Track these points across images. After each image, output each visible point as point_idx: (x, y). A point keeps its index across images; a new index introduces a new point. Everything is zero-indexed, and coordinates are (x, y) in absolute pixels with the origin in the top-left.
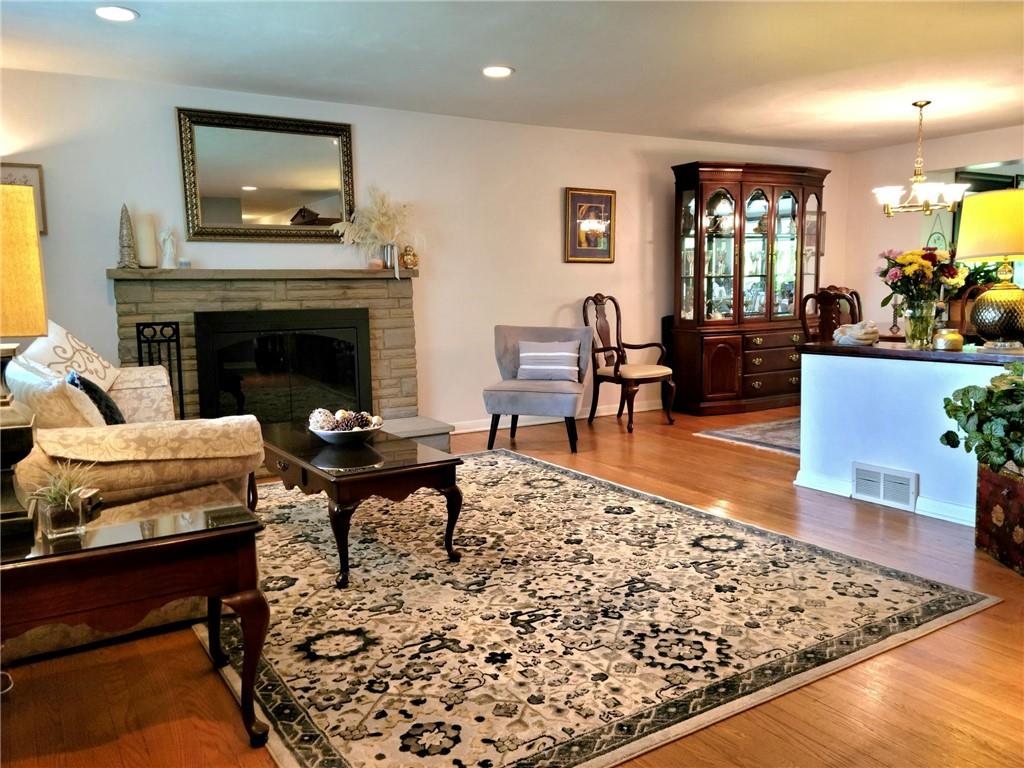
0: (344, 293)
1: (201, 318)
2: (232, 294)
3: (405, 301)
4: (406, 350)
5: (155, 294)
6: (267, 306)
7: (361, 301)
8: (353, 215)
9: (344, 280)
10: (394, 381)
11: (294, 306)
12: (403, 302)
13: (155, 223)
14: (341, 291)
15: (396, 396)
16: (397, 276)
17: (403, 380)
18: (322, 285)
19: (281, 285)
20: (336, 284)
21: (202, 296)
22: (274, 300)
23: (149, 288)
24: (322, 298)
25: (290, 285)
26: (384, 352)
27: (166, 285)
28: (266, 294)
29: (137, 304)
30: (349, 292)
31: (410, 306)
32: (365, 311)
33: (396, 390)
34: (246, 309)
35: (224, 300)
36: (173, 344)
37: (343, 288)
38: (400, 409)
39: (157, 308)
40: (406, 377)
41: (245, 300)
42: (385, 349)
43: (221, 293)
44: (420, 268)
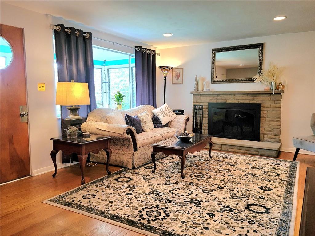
0: (254, 98)
1: (210, 104)
2: (219, 98)
3: (278, 102)
4: (276, 119)
5: (201, 98)
6: (228, 102)
7: (259, 101)
8: (261, 73)
9: (254, 94)
10: (271, 129)
11: (237, 102)
12: (276, 102)
13: (203, 80)
14: (253, 98)
15: (271, 134)
16: (273, 93)
17: (274, 129)
18: (246, 96)
19: (233, 96)
20: (251, 96)
21: (211, 98)
22: (231, 100)
23: (199, 96)
24: (246, 100)
25: (236, 96)
26: (267, 119)
27: (203, 95)
28: (228, 98)
29: (197, 100)
30: (255, 98)
31: (280, 104)
32: (260, 104)
33: (271, 132)
34: (222, 102)
35: (217, 99)
36: (201, 111)
37: (253, 97)
38: (272, 139)
39: (201, 101)
40: (275, 128)
41: (222, 100)
42: (267, 118)
43: (216, 98)
44: (285, 90)
